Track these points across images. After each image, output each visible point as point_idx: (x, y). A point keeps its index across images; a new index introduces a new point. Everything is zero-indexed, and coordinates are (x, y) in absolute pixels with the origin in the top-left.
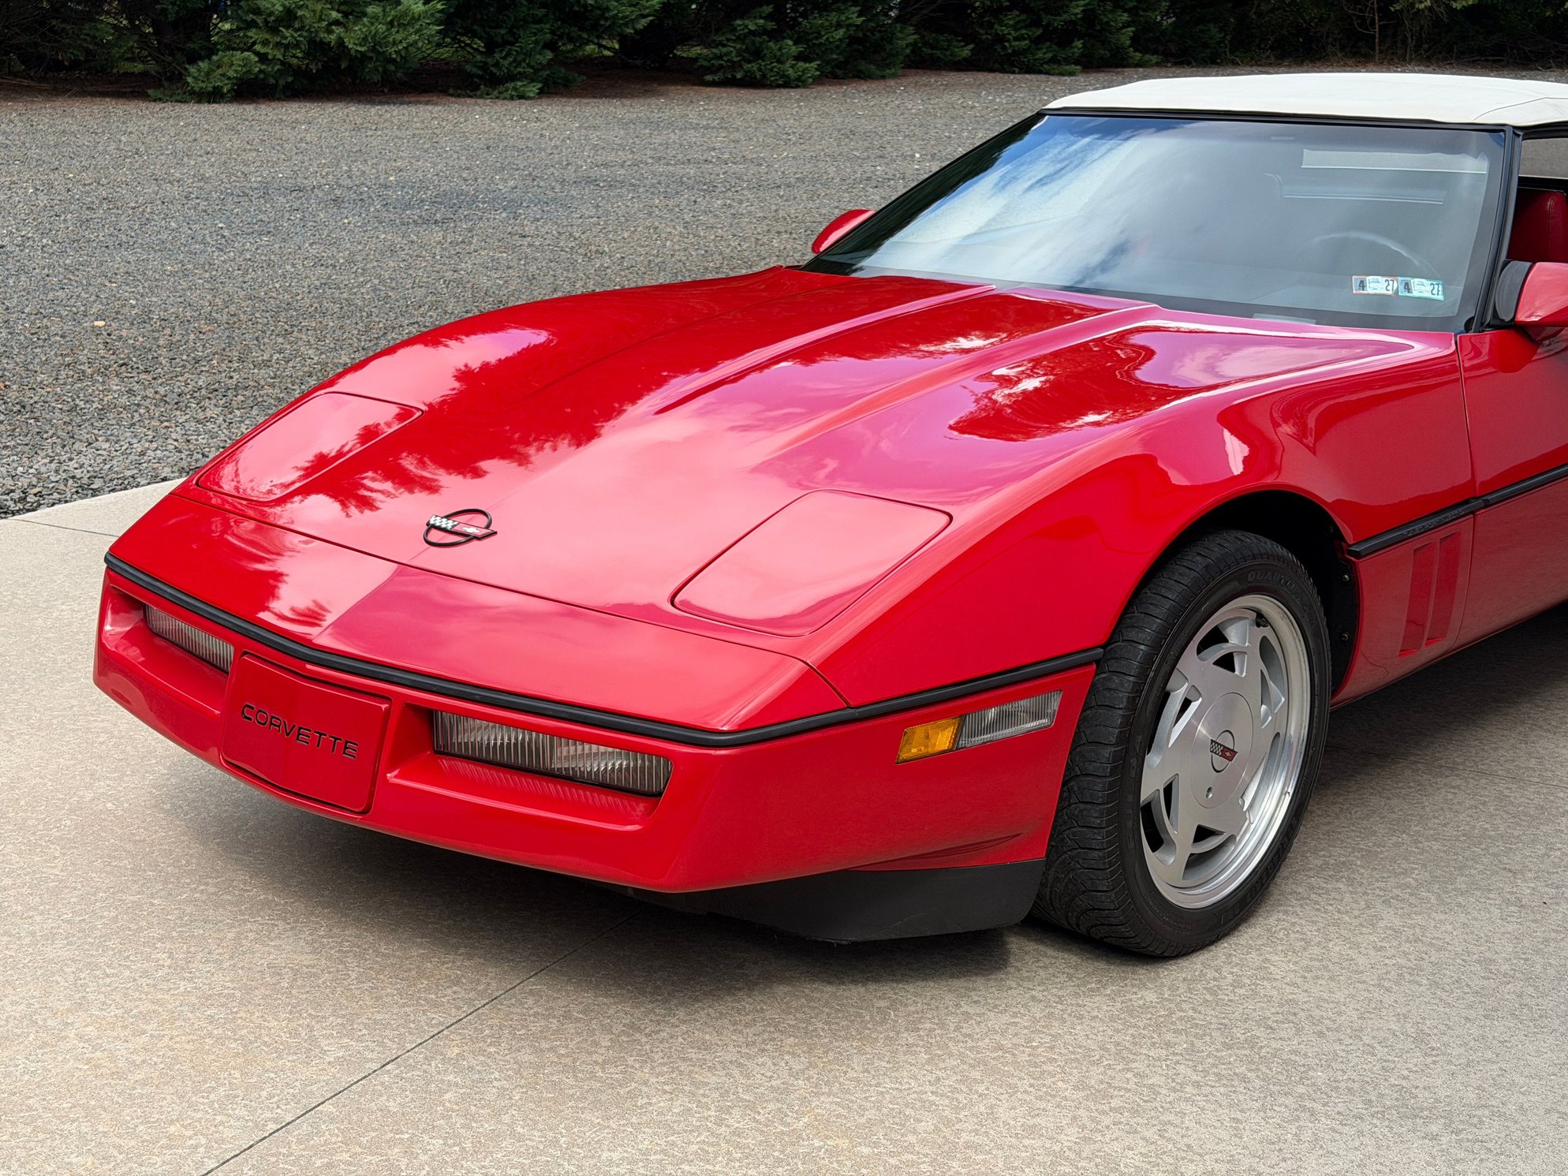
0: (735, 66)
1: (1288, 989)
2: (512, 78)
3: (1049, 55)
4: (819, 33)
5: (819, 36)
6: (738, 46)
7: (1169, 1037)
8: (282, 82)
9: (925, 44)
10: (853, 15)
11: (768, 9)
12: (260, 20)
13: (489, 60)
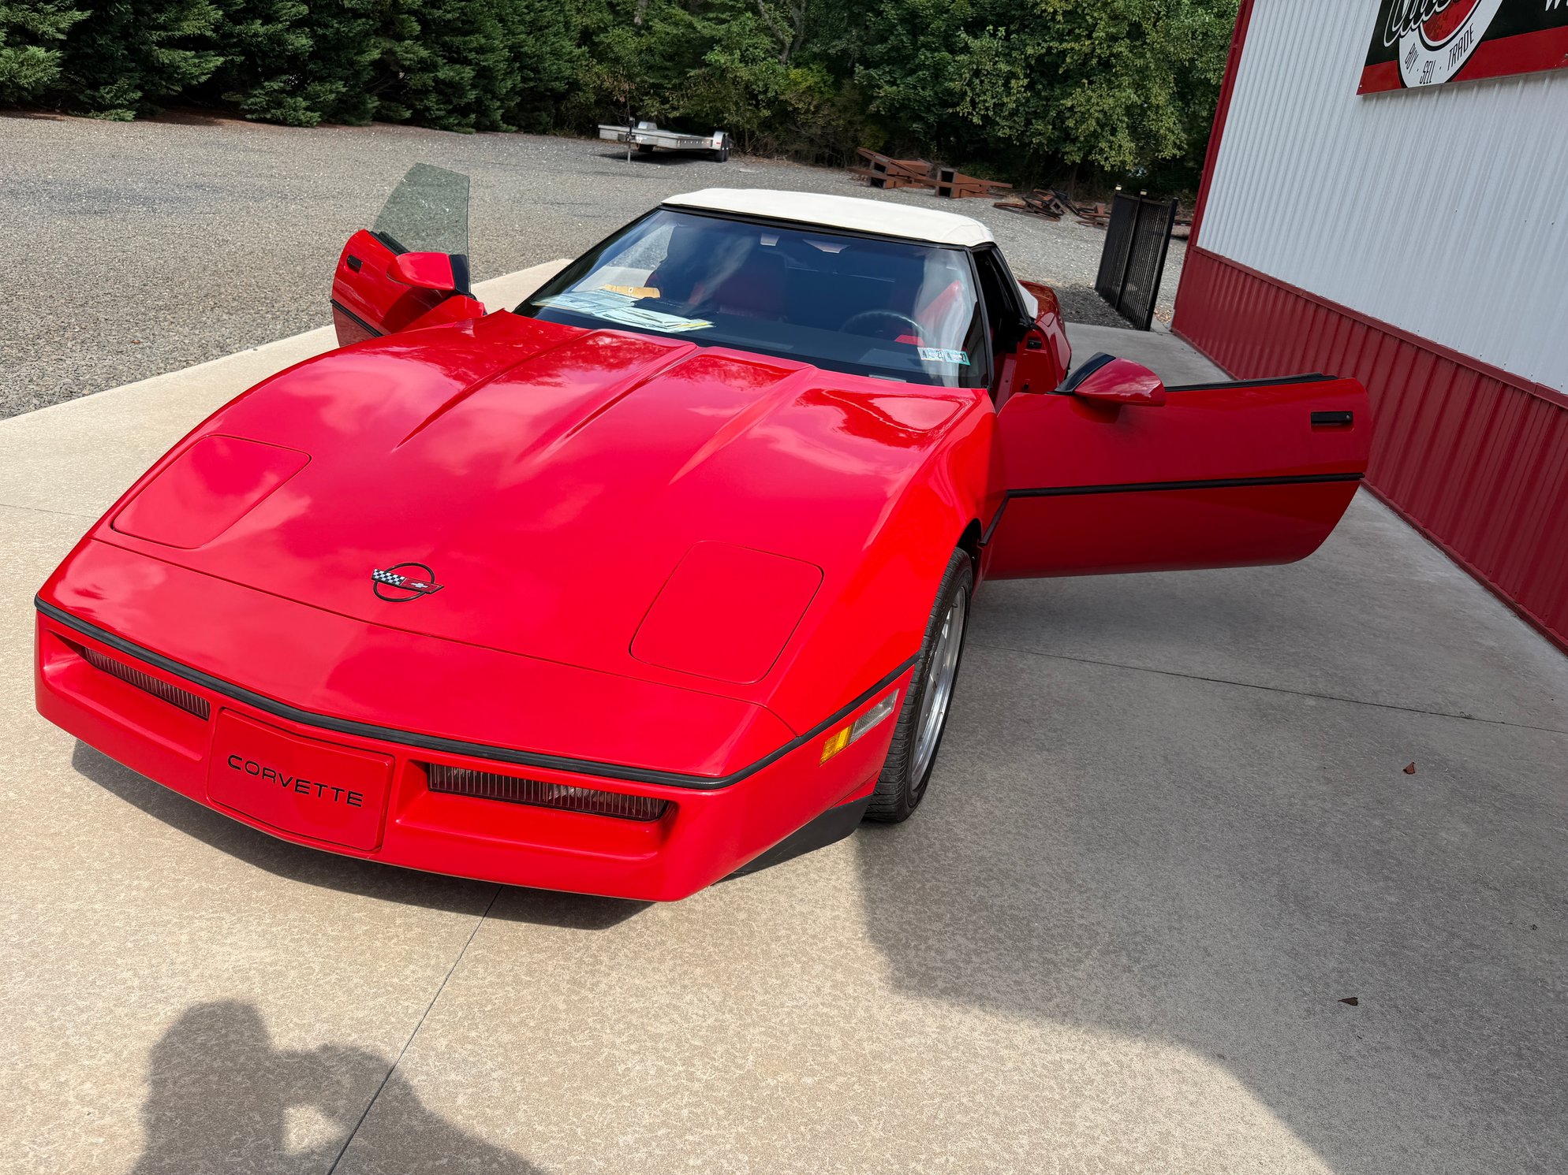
0: (266, 110)
1: (975, 848)
2: (114, 106)
3: (456, 122)
4: (319, 95)
5: (319, 97)
6: (267, 98)
7: (934, 908)
10: (341, 87)
11: (285, 77)
13: (97, 94)
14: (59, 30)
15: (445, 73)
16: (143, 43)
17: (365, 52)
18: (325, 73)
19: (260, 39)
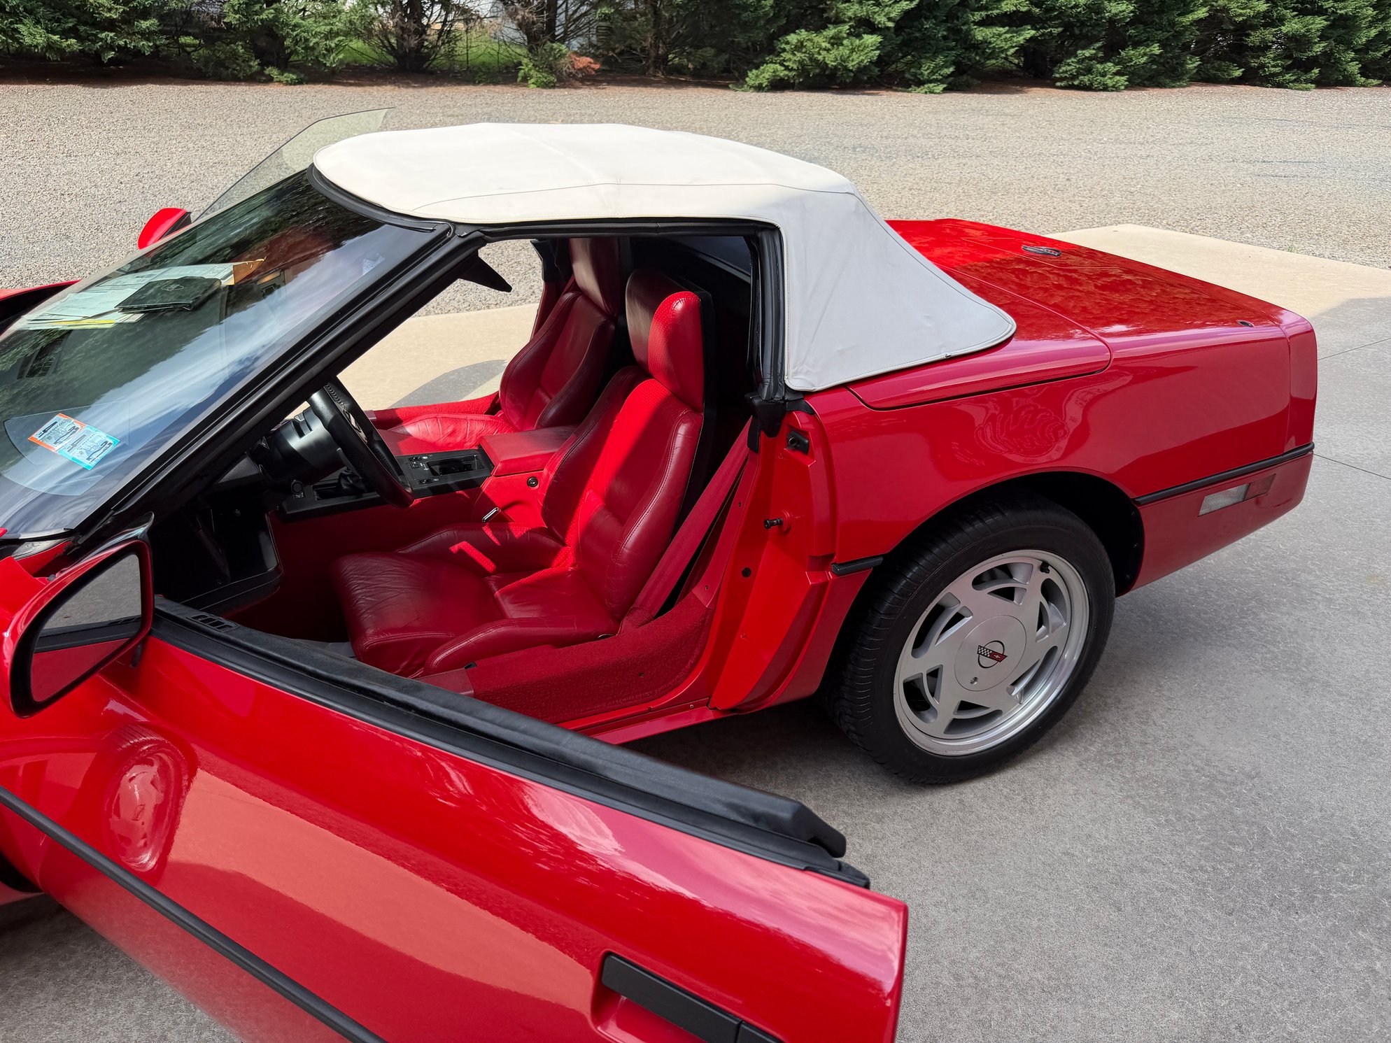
0: (1074, 77)
2: (931, 81)
3: (1293, 78)
4: (1131, 59)
5: (1131, 60)
6: (1078, 66)
8: (797, 81)
9: (1213, 68)
10: (1156, 49)
11: (1098, 45)
12: (787, 47)
13: (918, 72)
14: (890, 19)
15: (1293, 26)
16: (964, 24)
17: (1193, 11)
18: (1143, 37)
19: (1079, 10)
